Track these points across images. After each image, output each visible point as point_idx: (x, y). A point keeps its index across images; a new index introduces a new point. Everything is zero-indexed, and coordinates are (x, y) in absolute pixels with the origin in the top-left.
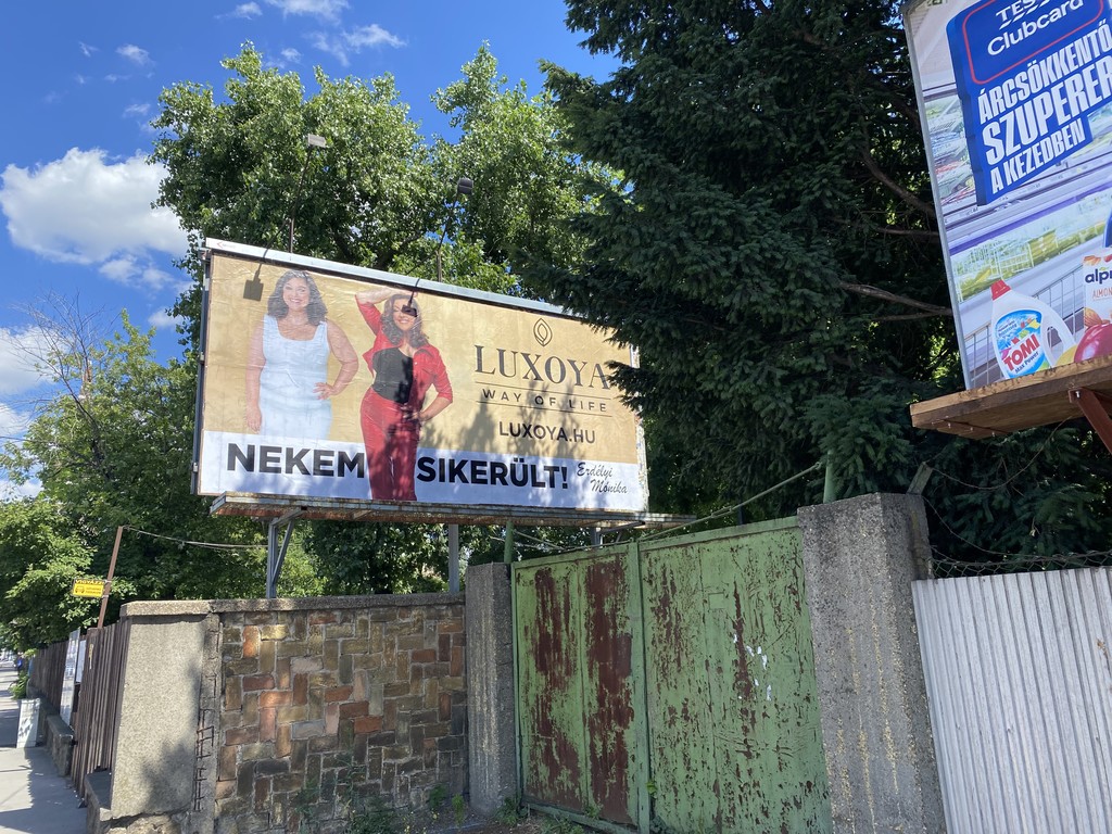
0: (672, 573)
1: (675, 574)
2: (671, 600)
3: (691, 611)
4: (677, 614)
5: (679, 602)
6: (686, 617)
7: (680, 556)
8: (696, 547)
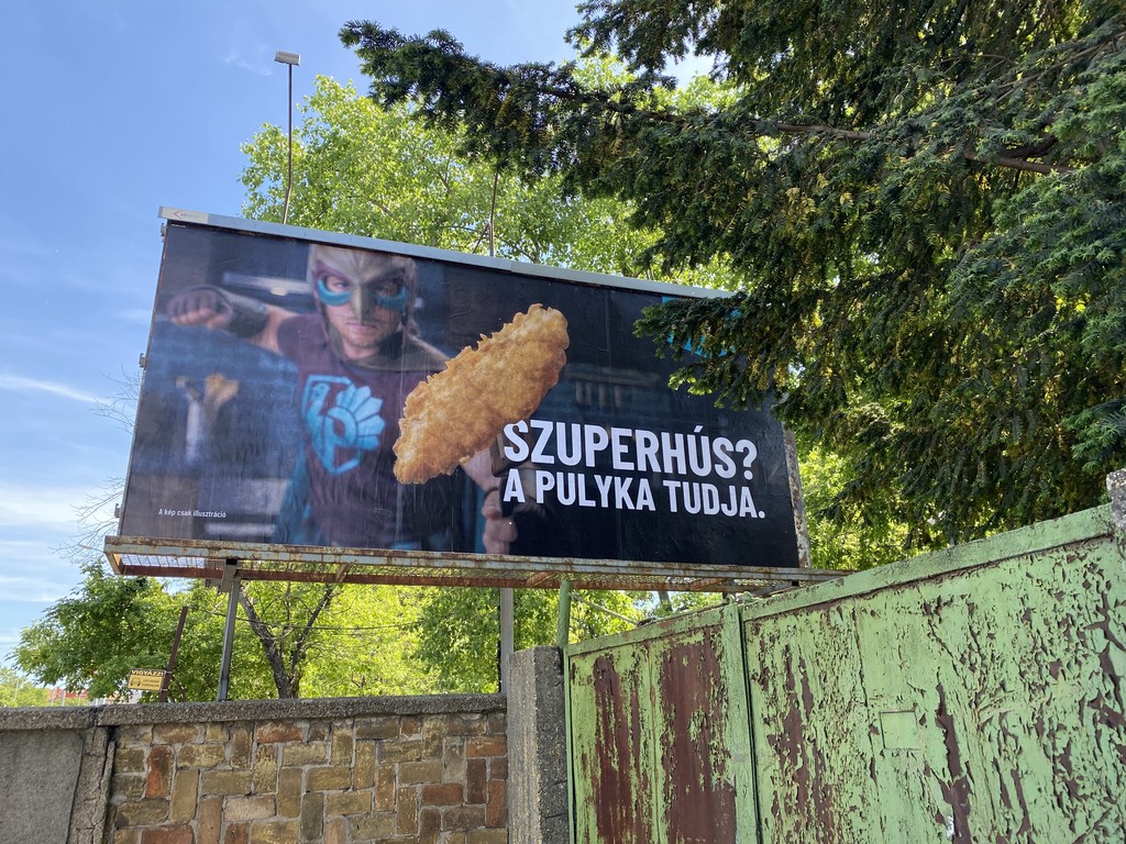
0: (802, 664)
1: (809, 668)
2: (805, 723)
3: (844, 748)
4: (817, 753)
5: (820, 726)
6: (836, 762)
7: (816, 628)
8: (848, 607)
